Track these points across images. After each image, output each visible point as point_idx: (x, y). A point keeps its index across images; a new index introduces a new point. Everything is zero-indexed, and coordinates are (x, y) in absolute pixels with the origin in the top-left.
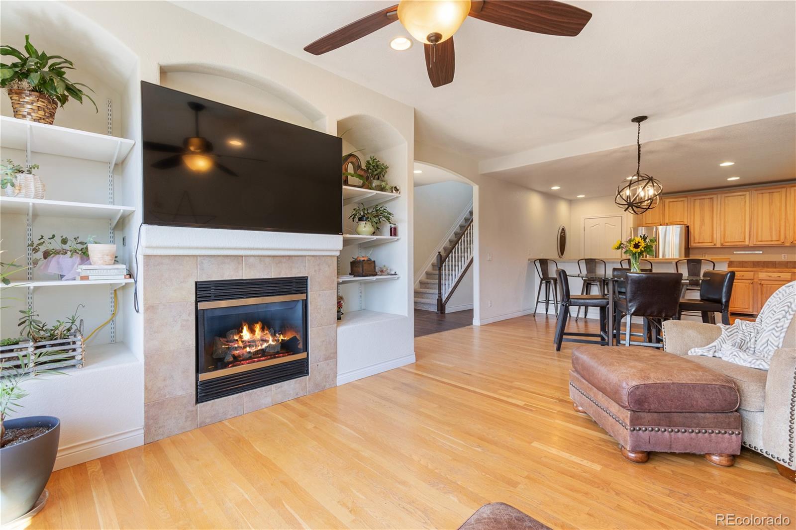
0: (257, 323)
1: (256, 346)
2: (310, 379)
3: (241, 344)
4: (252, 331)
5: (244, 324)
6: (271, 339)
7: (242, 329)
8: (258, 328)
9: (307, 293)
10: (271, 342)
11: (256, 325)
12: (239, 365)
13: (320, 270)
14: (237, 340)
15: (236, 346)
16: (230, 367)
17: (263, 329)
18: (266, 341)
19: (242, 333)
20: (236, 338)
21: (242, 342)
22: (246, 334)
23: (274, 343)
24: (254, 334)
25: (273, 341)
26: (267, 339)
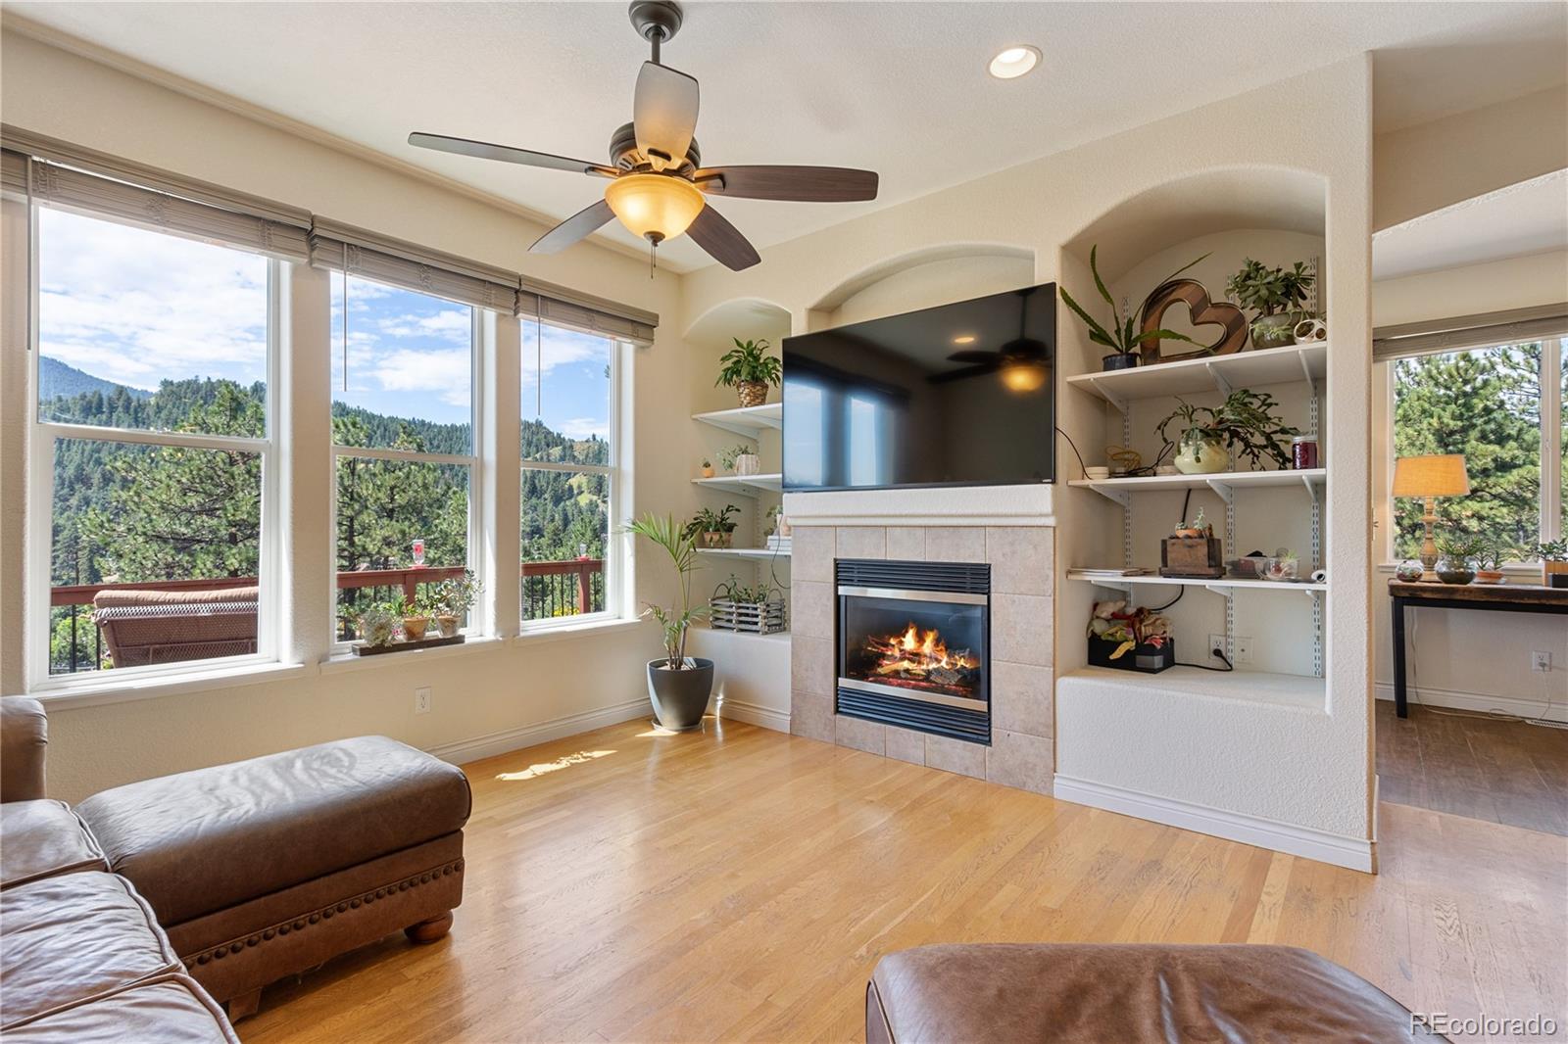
0: (932, 630)
1: (920, 663)
2: (992, 754)
3: (897, 653)
4: (920, 639)
5: (911, 624)
6: (945, 659)
7: (907, 632)
8: (930, 638)
9: (988, 594)
10: (943, 664)
11: (928, 633)
12: (885, 683)
13: (1014, 553)
14: (893, 646)
15: (889, 653)
16: (871, 681)
17: (937, 643)
18: (938, 661)
19: (904, 637)
20: (893, 641)
21: (901, 651)
22: (909, 641)
23: (947, 667)
24: (922, 645)
25: (947, 664)
26: (940, 658)
